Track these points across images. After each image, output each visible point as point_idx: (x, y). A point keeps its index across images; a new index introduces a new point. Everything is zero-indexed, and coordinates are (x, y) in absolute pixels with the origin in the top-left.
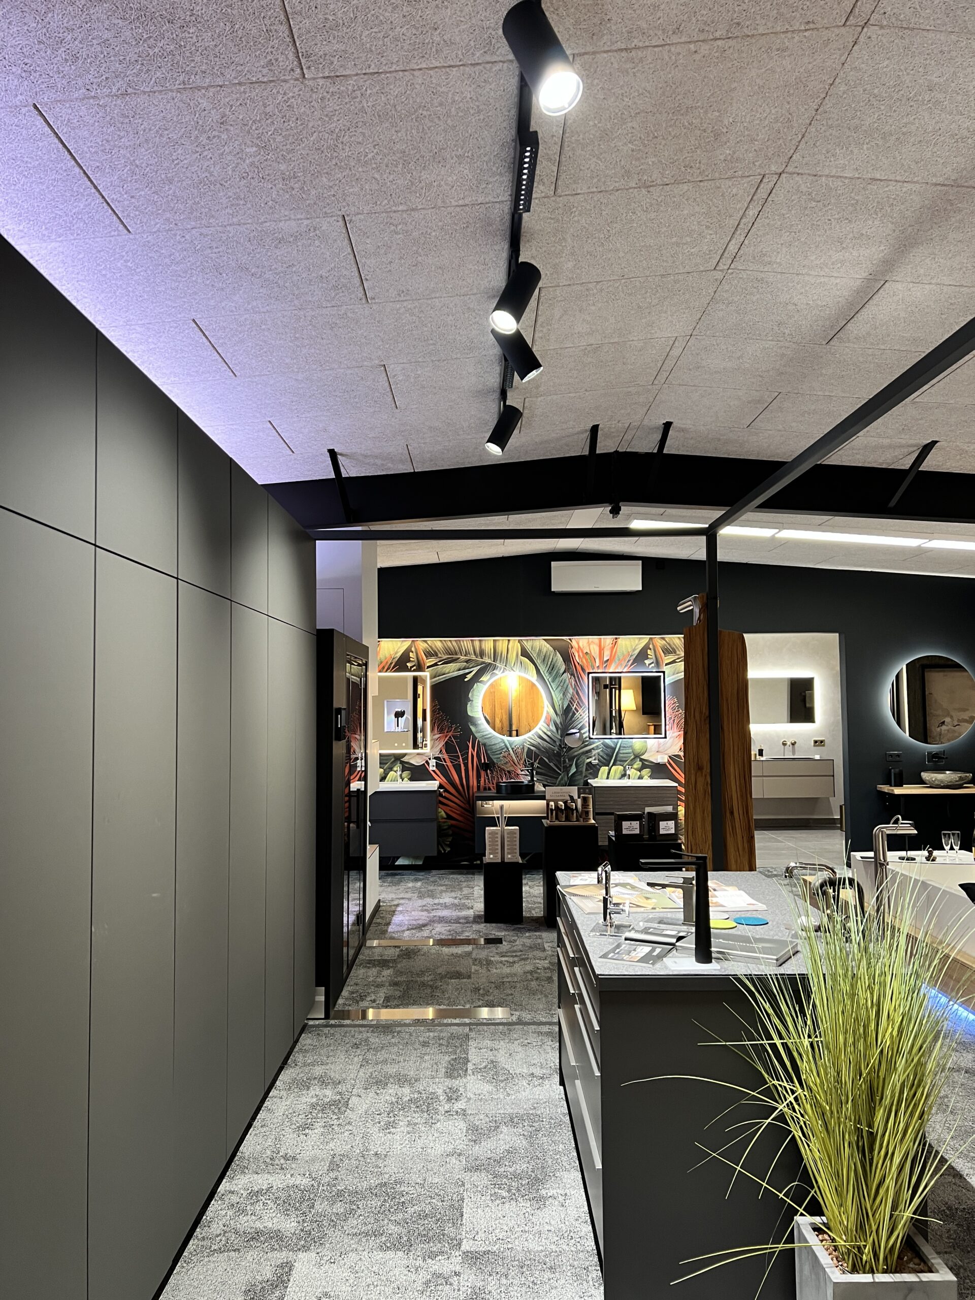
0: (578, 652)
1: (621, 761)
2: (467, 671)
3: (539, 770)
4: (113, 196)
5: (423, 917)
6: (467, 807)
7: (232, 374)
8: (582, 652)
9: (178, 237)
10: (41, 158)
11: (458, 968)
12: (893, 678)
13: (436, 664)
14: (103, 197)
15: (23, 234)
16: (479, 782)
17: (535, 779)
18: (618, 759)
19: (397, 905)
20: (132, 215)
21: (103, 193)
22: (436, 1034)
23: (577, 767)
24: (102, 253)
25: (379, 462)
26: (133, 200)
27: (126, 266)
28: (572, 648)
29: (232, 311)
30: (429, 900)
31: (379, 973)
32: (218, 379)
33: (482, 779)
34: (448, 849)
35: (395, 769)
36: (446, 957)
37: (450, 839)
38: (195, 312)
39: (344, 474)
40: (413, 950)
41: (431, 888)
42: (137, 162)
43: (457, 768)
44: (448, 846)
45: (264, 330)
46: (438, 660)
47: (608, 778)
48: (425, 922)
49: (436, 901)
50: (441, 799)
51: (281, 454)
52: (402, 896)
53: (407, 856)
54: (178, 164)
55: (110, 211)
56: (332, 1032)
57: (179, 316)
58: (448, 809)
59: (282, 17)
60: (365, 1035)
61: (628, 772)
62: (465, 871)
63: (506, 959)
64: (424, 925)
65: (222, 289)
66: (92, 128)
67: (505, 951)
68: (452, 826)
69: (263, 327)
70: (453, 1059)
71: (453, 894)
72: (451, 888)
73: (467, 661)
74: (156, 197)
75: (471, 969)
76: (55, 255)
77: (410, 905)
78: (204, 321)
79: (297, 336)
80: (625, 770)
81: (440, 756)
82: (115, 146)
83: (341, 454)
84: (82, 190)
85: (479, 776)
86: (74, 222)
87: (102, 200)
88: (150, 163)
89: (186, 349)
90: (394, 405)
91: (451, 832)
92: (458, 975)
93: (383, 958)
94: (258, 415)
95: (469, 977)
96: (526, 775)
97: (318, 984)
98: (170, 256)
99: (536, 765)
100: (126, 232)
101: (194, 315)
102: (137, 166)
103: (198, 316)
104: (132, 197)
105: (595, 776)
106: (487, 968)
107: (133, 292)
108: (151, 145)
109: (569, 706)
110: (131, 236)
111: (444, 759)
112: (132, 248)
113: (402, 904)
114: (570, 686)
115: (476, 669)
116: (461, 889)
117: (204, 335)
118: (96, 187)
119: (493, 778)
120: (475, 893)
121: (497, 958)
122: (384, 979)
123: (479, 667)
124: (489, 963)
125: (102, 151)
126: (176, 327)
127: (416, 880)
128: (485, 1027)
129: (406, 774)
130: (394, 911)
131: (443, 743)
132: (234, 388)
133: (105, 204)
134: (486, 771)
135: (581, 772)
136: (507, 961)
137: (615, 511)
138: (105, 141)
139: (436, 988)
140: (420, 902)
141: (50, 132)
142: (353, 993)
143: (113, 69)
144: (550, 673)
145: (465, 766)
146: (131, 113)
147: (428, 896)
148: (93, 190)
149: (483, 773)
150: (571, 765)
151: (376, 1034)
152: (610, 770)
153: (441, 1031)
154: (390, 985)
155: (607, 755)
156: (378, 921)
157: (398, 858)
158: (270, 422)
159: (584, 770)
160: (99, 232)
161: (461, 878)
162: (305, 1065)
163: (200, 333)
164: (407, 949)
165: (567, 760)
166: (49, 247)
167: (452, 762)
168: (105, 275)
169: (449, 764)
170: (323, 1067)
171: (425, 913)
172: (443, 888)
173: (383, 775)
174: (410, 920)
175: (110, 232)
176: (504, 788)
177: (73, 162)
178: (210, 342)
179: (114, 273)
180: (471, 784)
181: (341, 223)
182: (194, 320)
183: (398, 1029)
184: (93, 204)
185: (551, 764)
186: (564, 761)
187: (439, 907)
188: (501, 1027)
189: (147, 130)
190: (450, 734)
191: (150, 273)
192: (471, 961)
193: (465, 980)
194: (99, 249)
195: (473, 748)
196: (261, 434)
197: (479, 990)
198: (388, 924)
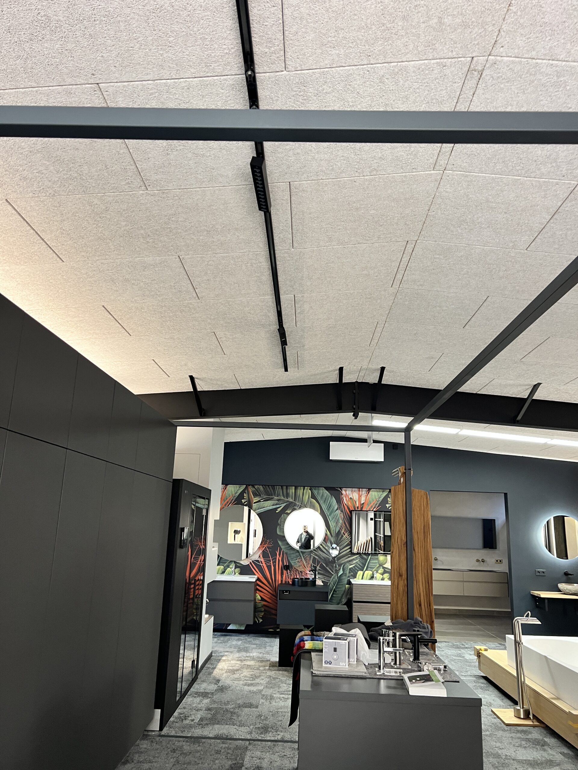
0: (346, 497)
1: (370, 568)
2: (278, 506)
3: (320, 572)
4: (53, 244)
5: (237, 664)
6: (274, 593)
7: (128, 334)
8: (348, 497)
9: (90, 265)
10: (12, 225)
11: (251, 701)
12: (545, 522)
13: (259, 501)
14: (47, 244)
15: (5, 262)
16: (282, 577)
17: (317, 577)
18: (369, 566)
19: (222, 656)
20: (63, 253)
21: (47, 243)
22: (227, 746)
23: (343, 570)
24: (49, 272)
25: (219, 383)
26: (63, 246)
27: (63, 278)
28: (342, 494)
29: (124, 302)
30: (244, 654)
31: (201, 701)
32: (121, 337)
33: (284, 576)
34: (261, 621)
35: (231, 566)
36: (246, 693)
37: (263, 614)
38: (103, 302)
39: (199, 389)
40: (226, 686)
41: (247, 645)
42: (64, 228)
43: (269, 568)
44: (262, 618)
45: (143, 312)
46: (261, 498)
47: (362, 578)
48: (238, 668)
49: (248, 654)
50: (258, 587)
51: (162, 378)
52: (227, 650)
53: (235, 623)
54: (85, 229)
55: (51, 251)
56: (161, 740)
57: (95, 304)
58: (262, 594)
59: (132, 163)
60: (181, 743)
61: (375, 576)
62: (271, 636)
63: (283, 696)
64: (237, 670)
65: (117, 291)
66: (38, 212)
67: (284, 690)
68: (264, 605)
69: (143, 310)
70: (233, 764)
71: (260, 651)
72: (259, 646)
73: (278, 500)
74: (76, 245)
75: (259, 702)
76: (24, 272)
77: (231, 656)
78: (109, 306)
79: (162, 315)
80: (373, 574)
81: (259, 559)
82: (51, 220)
83: (197, 378)
84: (35, 241)
85: (282, 574)
86: (33, 256)
87: (47, 246)
88: (71, 228)
89: (101, 321)
90: (223, 353)
91: (263, 609)
92: (250, 706)
93: (206, 691)
94: (146, 356)
95: (257, 707)
96: (312, 574)
97: (156, 707)
98: (86, 273)
99: (318, 568)
100: (61, 261)
101: (103, 304)
102: (64, 230)
103: (106, 304)
104: (63, 245)
105: (355, 576)
106: (269, 701)
107: (68, 291)
108: (70, 220)
109: (339, 531)
110: (64, 263)
111: (261, 562)
112: (65, 269)
113: (226, 656)
114: (340, 518)
115: (283, 505)
116: (265, 647)
117: (110, 314)
118: (43, 240)
119: (291, 575)
120: (274, 650)
121: (278, 695)
122: (203, 705)
123: (285, 504)
124: (272, 698)
125: (45, 222)
126: (94, 309)
127: (239, 640)
128: (259, 742)
129: (238, 570)
130: (220, 660)
131: (261, 551)
132: (130, 341)
133: (48, 248)
134: (287, 571)
135: (346, 574)
136: (283, 697)
137: (356, 416)
138: (45, 218)
139: (235, 713)
140: (237, 655)
141: (16, 213)
142: (181, 714)
143: (46, 184)
144: (328, 510)
145: (274, 566)
146: (58, 205)
147: (244, 651)
148: (42, 241)
149: (285, 572)
150: (340, 569)
151: (188, 744)
152: (364, 573)
153: (230, 744)
154: (206, 710)
155: (362, 563)
156: (209, 666)
157: (230, 624)
158: (153, 360)
159: (348, 572)
160: (47, 261)
161: (266, 639)
162: (139, 762)
163: (107, 313)
164: (222, 686)
165: (337, 566)
166: (20, 268)
167: (266, 564)
168: (51, 283)
169: (264, 565)
170: (150, 764)
171: (239, 662)
172: (255, 646)
173: (223, 570)
174: (228, 666)
175: (53, 261)
176: (296, 582)
177: (29, 228)
178: (114, 317)
179: (57, 281)
180: (277, 579)
181: (178, 259)
182: (103, 306)
183: (203, 740)
184: (42, 248)
185: (328, 568)
186: (336, 566)
187: (249, 659)
188: (269, 743)
189: (67, 213)
190: (266, 546)
191: (76, 282)
192: (261, 696)
193: (254, 709)
194: (47, 269)
195: (280, 555)
196: (149, 366)
197: (261, 716)
198: (214, 668)
